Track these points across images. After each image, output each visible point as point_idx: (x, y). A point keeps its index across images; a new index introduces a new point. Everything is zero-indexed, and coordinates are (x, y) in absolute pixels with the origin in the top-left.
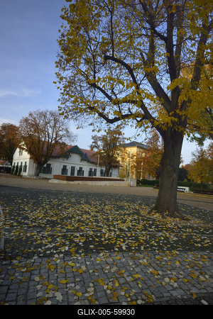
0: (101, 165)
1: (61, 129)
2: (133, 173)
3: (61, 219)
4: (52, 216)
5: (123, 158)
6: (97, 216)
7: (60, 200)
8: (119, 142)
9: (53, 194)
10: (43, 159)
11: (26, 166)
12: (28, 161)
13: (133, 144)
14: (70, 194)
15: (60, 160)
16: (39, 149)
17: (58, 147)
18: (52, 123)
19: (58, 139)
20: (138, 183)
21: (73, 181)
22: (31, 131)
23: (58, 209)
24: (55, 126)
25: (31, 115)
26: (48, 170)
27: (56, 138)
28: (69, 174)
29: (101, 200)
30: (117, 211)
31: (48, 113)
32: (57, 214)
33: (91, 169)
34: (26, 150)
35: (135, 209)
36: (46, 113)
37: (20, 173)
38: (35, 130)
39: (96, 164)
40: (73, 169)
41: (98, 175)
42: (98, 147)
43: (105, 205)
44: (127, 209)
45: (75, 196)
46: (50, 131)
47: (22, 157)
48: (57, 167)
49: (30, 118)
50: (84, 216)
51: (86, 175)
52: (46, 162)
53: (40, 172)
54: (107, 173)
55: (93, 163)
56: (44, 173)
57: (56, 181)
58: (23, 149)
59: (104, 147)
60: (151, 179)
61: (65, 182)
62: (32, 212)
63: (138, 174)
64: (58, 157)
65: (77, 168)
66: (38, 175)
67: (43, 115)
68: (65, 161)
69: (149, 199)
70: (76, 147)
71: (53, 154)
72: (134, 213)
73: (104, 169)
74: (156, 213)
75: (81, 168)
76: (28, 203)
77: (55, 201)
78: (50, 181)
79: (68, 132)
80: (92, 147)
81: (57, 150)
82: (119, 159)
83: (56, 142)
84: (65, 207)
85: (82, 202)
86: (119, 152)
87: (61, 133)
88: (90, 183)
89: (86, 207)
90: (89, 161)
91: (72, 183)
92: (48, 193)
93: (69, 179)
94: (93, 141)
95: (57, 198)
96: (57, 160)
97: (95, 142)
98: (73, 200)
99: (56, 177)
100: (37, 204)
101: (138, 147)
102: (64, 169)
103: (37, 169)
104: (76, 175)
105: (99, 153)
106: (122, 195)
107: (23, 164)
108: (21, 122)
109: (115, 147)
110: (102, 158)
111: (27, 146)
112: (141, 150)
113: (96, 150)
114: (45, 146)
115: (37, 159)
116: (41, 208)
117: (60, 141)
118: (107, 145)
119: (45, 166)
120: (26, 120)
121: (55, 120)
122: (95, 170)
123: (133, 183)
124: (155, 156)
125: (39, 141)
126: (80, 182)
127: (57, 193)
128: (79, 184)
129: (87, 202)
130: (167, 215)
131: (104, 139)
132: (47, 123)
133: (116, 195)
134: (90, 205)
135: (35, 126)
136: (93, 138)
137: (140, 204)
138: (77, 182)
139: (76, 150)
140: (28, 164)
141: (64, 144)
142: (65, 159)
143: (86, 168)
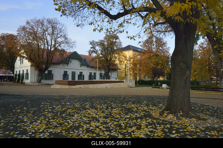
0: (100, 69)
1: (59, 36)
2: (131, 74)
3: (66, 131)
4: (56, 126)
5: (121, 62)
6: (106, 123)
7: (63, 106)
8: (116, 46)
9: (55, 100)
10: (44, 66)
11: (27, 74)
12: (29, 68)
13: (129, 48)
14: (73, 99)
15: (61, 66)
16: (39, 57)
17: (57, 54)
18: (50, 30)
19: (56, 46)
20: (136, 84)
21: (74, 85)
22: (29, 39)
23: (62, 117)
24: (53, 34)
25: (28, 23)
26: (50, 76)
27: (55, 45)
28: (70, 79)
29: (106, 103)
30: (127, 114)
31: (45, 21)
32: (61, 124)
33: (91, 73)
34: (27, 58)
35: (144, 111)
36: (43, 21)
37: (22, 81)
38: (34, 38)
39: (96, 68)
40: (73, 74)
41: (98, 78)
42: (96, 52)
43: (112, 108)
44: (137, 112)
45: (79, 100)
46: (49, 38)
47: (23, 66)
48: (58, 72)
49: (27, 26)
50: (93, 124)
51: (86, 79)
52: (46, 68)
53: (42, 79)
54: (107, 76)
55: (92, 67)
56: (46, 79)
57: (58, 86)
58: (24, 57)
59: (102, 52)
60: (147, 79)
61: (67, 87)
62: (31, 123)
63: (135, 75)
64: (58, 63)
65: (77, 73)
66: (40, 82)
67: (40, 23)
68: (66, 66)
69: (153, 98)
70: (75, 53)
71: (53, 61)
72: (145, 116)
73: (103, 72)
74: (168, 114)
75: (81, 73)
76: (28, 112)
77: (58, 108)
78: (52, 87)
79: (66, 38)
80: (90, 52)
81: (57, 56)
82: (117, 62)
83: (56, 49)
84: (69, 114)
85: (87, 107)
86: (116, 55)
87: (59, 40)
88: (91, 86)
89: (92, 112)
90: (88, 66)
91: (74, 87)
92: (50, 99)
93: (70, 83)
94: (91, 46)
95: (60, 104)
96: (58, 66)
97: (93, 48)
98: (77, 105)
99: (58, 83)
100: (38, 113)
101: (133, 50)
102: (65, 75)
103: (39, 76)
104: (77, 79)
105: (98, 57)
106: (125, 96)
107: (25, 72)
108: (18, 31)
109: (113, 51)
110: (100, 62)
111: (27, 55)
112: (137, 53)
113: (94, 55)
114: (45, 54)
115: (38, 66)
116: (43, 117)
117: (60, 48)
118: (105, 50)
119: (46, 72)
120: (24, 29)
121: (52, 27)
122: (95, 74)
123: (133, 84)
124: (150, 58)
125: (39, 49)
126: (82, 86)
127: (60, 99)
128: (80, 88)
129: (92, 107)
130: (182, 116)
131: (101, 44)
132: (45, 31)
133: (120, 97)
134: (96, 109)
135: (34, 34)
136: (91, 43)
137: (147, 105)
138: (78, 86)
139: (75, 56)
140: (29, 72)
141: (63, 51)
142: (66, 65)
143: (86, 72)
